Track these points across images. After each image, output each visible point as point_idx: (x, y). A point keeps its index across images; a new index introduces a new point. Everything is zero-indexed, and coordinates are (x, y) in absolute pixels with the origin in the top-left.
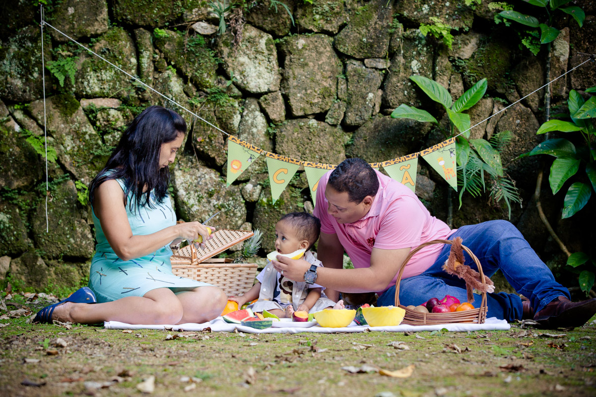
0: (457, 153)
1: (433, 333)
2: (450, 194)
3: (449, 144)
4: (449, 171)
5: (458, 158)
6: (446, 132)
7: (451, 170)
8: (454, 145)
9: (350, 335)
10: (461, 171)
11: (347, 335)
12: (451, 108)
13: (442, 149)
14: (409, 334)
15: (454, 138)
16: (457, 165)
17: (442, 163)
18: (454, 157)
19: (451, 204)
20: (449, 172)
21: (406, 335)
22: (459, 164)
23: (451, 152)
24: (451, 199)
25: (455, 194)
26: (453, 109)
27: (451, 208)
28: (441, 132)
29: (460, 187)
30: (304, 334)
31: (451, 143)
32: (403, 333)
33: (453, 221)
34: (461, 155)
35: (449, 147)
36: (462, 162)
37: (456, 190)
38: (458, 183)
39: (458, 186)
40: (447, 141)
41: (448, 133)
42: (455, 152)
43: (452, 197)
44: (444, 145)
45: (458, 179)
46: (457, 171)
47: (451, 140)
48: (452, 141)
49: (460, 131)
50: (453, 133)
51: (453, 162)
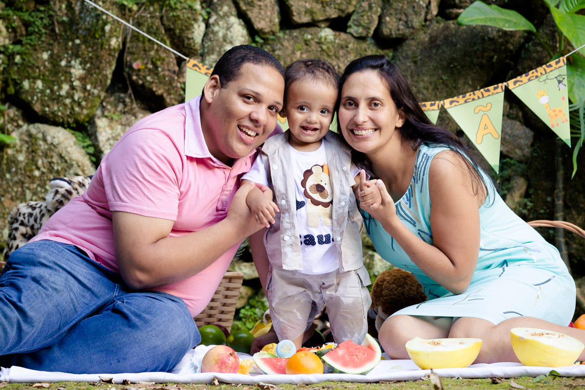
0: (569, 82)
1: (538, 379)
2: (559, 150)
3: (556, 69)
4: (557, 112)
5: (570, 91)
6: (550, 46)
7: (560, 111)
8: (564, 70)
9: (403, 384)
10: (577, 111)
11: (398, 385)
12: (557, 6)
13: (544, 77)
14: (498, 381)
15: (565, 58)
16: (570, 102)
17: (544, 100)
18: (564, 90)
19: (561, 167)
20: (556, 115)
21: (494, 382)
22: (572, 100)
23: (560, 82)
24: (560, 159)
25: (567, 151)
26: (561, 7)
27: (560, 174)
28: (542, 47)
29: (574, 140)
30: (327, 384)
31: (558, 68)
32: (490, 380)
33: (565, 196)
34: (575, 86)
35: (556, 73)
36: (577, 97)
37: (569, 144)
38: (571, 133)
39: (572, 138)
40: (553, 63)
41: (554, 49)
42: (565, 82)
43: (563, 155)
44: (548, 70)
45: (572, 127)
46: (570, 112)
47: (559, 61)
48: (561, 64)
49: (574, 44)
50: (562, 48)
51: (563, 98)
